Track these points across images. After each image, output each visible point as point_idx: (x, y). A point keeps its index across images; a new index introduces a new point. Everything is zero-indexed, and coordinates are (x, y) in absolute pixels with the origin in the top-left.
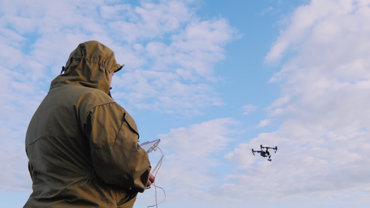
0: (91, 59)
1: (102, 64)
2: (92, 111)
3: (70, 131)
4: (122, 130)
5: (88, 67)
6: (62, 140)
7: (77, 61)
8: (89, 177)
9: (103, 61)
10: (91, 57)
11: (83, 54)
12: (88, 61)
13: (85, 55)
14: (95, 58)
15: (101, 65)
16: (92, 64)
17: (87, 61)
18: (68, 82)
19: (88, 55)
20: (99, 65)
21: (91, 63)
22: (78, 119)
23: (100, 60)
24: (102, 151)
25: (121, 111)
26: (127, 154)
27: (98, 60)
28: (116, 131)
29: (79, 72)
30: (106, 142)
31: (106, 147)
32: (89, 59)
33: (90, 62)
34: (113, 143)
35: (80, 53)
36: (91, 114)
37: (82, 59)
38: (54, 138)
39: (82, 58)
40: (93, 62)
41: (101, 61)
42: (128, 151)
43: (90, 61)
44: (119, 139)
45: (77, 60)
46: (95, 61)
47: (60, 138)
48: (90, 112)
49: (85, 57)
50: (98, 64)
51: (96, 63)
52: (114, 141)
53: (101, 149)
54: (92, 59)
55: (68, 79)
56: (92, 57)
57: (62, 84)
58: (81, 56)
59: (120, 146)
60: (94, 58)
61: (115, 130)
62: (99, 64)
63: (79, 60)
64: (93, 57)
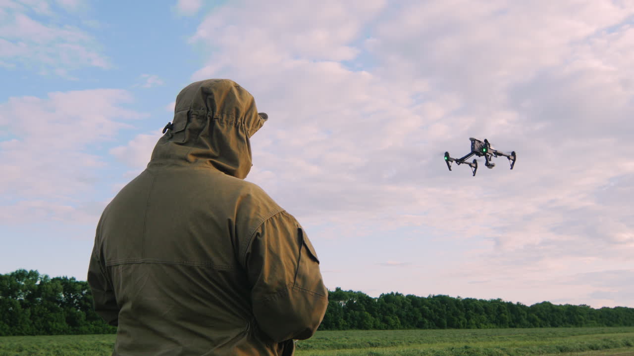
0: (222, 117)
1: (240, 125)
2: (260, 231)
3: (222, 262)
4: (303, 262)
5: (218, 131)
6: (206, 273)
7: (199, 120)
8: (249, 329)
9: (241, 121)
10: (222, 112)
11: (210, 109)
12: (218, 121)
13: (213, 110)
14: (230, 116)
15: (240, 127)
16: (225, 126)
17: (216, 120)
18: (191, 158)
19: (218, 109)
20: (237, 127)
21: (223, 123)
22: (236, 244)
23: (237, 117)
24: (276, 296)
25: (294, 225)
26: (311, 299)
27: (234, 119)
28: (294, 263)
29: (205, 141)
30: (282, 283)
31: (282, 291)
32: (220, 117)
33: (221, 122)
34: (292, 283)
35: (203, 105)
36: (258, 238)
37: (209, 118)
38: (191, 269)
39: (209, 116)
40: (227, 121)
41: (239, 121)
42: (312, 295)
43: (222, 120)
44: (300, 276)
45: (198, 117)
46: (229, 121)
47: (202, 270)
48: (258, 234)
49: (213, 114)
50: (234, 125)
51: (231, 124)
52: (293, 281)
53: (275, 293)
54: (225, 116)
55: (191, 152)
56: (224, 113)
57: (183, 163)
58: (206, 112)
59: (302, 289)
60: (228, 115)
61: (292, 260)
62: (236, 124)
63: (203, 118)
64: (226, 112)
